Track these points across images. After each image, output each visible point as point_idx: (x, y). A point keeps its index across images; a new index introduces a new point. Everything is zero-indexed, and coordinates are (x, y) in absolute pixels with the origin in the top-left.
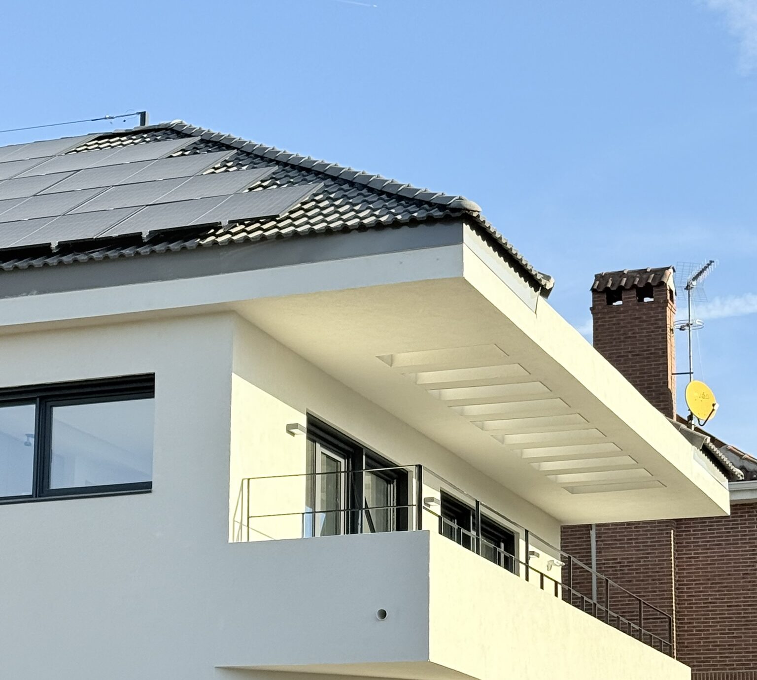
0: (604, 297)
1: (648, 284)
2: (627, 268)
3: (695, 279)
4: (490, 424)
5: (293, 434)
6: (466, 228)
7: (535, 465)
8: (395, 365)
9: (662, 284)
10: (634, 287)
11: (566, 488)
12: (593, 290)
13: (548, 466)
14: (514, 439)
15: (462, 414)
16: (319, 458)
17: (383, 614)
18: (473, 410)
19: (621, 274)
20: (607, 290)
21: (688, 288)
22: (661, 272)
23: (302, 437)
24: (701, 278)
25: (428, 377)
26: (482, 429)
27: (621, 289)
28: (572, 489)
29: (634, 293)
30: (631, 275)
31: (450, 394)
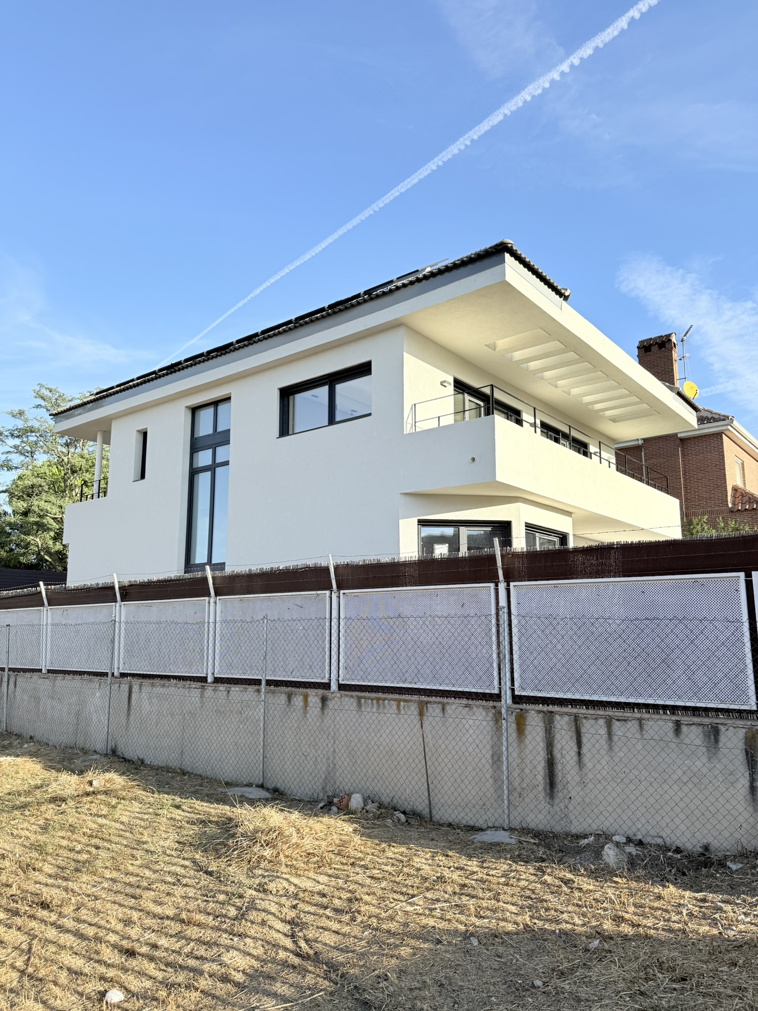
0: (643, 350)
1: (663, 341)
2: (653, 336)
3: (685, 335)
4: (561, 383)
5: (445, 386)
6: (507, 255)
7: (590, 407)
8: (497, 350)
9: (670, 340)
10: (657, 343)
11: (611, 420)
12: (638, 347)
13: (598, 406)
14: (575, 391)
15: (542, 378)
16: (467, 402)
17: (473, 459)
18: (548, 374)
19: (651, 339)
20: (644, 346)
21: (682, 341)
22: (670, 335)
23: (451, 389)
24: (688, 335)
25: (518, 355)
26: (556, 387)
27: (651, 345)
28: (614, 420)
29: (657, 346)
30: (655, 339)
31: (533, 365)
